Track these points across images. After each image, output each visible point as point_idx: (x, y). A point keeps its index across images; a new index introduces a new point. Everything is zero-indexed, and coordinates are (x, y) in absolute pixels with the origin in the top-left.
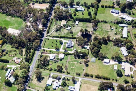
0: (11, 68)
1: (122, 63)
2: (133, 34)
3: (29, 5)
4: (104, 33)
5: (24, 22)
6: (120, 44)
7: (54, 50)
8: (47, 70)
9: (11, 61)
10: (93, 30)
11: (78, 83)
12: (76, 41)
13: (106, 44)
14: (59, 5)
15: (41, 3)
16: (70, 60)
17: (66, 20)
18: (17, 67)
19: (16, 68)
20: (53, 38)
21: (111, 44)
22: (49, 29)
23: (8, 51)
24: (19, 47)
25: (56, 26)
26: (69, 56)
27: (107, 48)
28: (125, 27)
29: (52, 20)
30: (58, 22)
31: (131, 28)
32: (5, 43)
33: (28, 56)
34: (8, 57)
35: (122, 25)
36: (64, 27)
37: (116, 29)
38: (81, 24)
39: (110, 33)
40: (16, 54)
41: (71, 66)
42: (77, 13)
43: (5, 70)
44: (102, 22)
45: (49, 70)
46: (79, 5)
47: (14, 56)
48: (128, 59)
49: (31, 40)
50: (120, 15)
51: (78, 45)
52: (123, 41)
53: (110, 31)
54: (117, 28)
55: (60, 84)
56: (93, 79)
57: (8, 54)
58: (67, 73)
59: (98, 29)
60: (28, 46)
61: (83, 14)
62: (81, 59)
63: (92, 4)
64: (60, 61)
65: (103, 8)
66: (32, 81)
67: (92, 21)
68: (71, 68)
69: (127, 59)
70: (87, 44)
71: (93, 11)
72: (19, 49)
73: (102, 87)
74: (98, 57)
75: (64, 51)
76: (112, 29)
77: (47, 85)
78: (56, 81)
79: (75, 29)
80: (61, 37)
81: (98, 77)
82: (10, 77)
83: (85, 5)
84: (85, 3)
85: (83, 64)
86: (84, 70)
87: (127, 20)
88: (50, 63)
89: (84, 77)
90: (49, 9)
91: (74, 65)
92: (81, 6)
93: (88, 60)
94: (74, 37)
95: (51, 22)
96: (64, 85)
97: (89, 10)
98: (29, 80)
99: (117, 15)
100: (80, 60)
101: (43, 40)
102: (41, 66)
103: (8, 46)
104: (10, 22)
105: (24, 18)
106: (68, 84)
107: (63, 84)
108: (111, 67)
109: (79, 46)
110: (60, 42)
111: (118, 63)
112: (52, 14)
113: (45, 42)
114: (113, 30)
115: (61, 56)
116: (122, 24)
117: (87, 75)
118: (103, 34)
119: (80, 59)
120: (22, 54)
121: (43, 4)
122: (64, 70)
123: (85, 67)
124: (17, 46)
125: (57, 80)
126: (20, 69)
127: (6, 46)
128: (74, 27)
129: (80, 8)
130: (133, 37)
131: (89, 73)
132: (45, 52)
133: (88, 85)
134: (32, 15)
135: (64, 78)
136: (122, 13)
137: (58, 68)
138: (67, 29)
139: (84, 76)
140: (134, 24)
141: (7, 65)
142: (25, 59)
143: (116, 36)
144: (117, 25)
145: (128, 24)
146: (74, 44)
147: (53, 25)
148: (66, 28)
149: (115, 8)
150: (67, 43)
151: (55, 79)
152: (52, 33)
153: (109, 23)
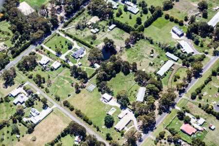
1: (125, 109)
4: (136, 57)
6: (144, 82)
7: (54, 53)
10: (125, 46)
11: (49, 110)
13: (127, 73)
16: (63, 76)
17: (99, 18)
20: (65, 36)
21: (132, 76)
24: (16, 30)
26: (66, 69)
27: (123, 80)
28: (172, 59)
29: (83, 11)
30: (89, 17)
31: (181, 65)
32: (6, 20)
35: (169, 55)
36: (90, 27)
37: (159, 57)
38: (117, 31)
39: (144, 60)
40: (7, 39)
41: (57, 84)
42: (123, 12)
44: (147, 39)
45: (27, 77)
46: (135, 3)
47: (2, 41)
50: (181, 40)
53: (146, 58)
54: (161, 57)
55: (25, 101)
56: (71, 114)
58: (46, 90)
59: (134, 47)
61: (131, 18)
63: (152, 7)
64: (50, 71)
65: (166, 20)
67: (132, 32)
68: (56, 86)
72: (15, 34)
75: (65, 59)
76: (152, 55)
77: (10, 95)
78: (25, 94)
79: (103, 35)
80: (75, 39)
81: (78, 114)
84: (144, 2)
86: (69, 96)
87: (184, 51)
88: (37, 68)
89: (63, 105)
91: (63, 83)
92: (137, 6)
93: (85, 85)
94: (93, 45)
95: (79, 14)
99: (178, 38)
100: (75, 81)
101: (52, 34)
102: (21, 67)
103: (6, 25)
106: (35, 105)
107: (28, 102)
108: (106, 108)
109: (89, 61)
111: (121, 107)
113: (53, 37)
114: (152, 57)
115: (56, 65)
117: (66, 104)
119: (77, 79)
123: (73, 93)
124: (13, 29)
127: (4, 23)
128: (103, 31)
129: (133, 7)
130: (171, 79)
131: (72, 103)
132: (43, 51)
133: (58, 119)
135: (37, 95)
136: (187, 38)
138: (92, 30)
140: (187, 60)
144: (164, 52)
145: (180, 58)
146: (85, 55)
147: (80, 18)
149: (184, 26)
150: (76, 51)
151: (25, 91)
152: (70, 29)
153: (156, 46)
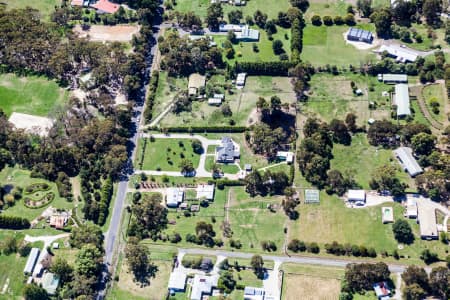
0: (39, 245)
1: (405, 199)
2: (428, 103)
3: (73, 30)
4: (334, 107)
5: (61, 89)
6: (391, 139)
7: (178, 174)
8: (165, 240)
9: (36, 221)
10: (295, 99)
11: (274, 277)
12: (248, 138)
13: (347, 141)
14: (174, 25)
15: (113, 24)
16: (237, 204)
17: (203, 74)
18: (58, 241)
19: (56, 245)
20: (167, 135)
21: (361, 141)
22: (151, 107)
23: (21, 190)
24: (56, 172)
25: (172, 95)
26: (231, 190)
27: (352, 156)
28: (398, 82)
29: (157, 76)
30: (179, 82)
31: (419, 84)
32: (7, 166)
33: (93, 199)
34: (24, 208)
35: (387, 77)
36: (200, 97)
37: (372, 90)
38: (255, 82)
39: (352, 105)
40: (50, 198)
41: (241, 223)
42: (235, 47)
43: (18, 255)
44: (321, 71)
45: (168, 242)
46: (238, 23)
47: (44, 206)
48: (425, 185)
49: (94, 146)
50: (378, 47)
51: (256, 152)
52: (401, 127)
53: (353, 100)
54: (375, 88)
55: (216, 285)
56: (319, 258)
57: (21, 201)
58: (233, 245)
59: (313, 94)
60: (87, 167)
61: (256, 50)
62: (271, 195)
63: (281, 15)
64: (202, 209)
65: (318, 28)
66: (119, 284)
67: (290, 70)
68: (244, 229)
69: (420, 183)
70: (283, 146)
71: (287, 38)
72: (58, 181)
73: (356, 282)
74: (328, 185)
75: (210, 175)
76: (358, 91)
77: (172, 292)
78: (199, 274)
79: (238, 99)
80: (196, 131)
81: (335, 250)
82: (39, 276)
83: (260, 21)
84: (259, 13)
85: (281, 211)
86: (285, 231)
87: (404, 61)
88: (170, 217)
89: (291, 253)
90: (144, 40)
91: (251, 216)
92: (247, 26)
93: (295, 197)
94: (237, 125)
95: (156, 84)
96: (228, 285)
97: (273, 36)
98: (106, 281)
99: (367, 46)
100: (269, 200)
101: (136, 143)
102: (141, 231)
103: (17, 174)
104: (13, 92)
105: (60, 77)
106: (239, 283)
107: (225, 283)
108: (372, 214)
109: (258, 156)
110: (194, 146)
111: (394, 199)
112: (153, 56)
113: (144, 148)
114: (360, 94)
115: (205, 192)
116: (386, 73)
117: (297, 247)
118: (330, 112)
119: (268, 196)
120: (71, 196)
121: (118, 27)
122: (219, 236)
123: (287, 222)
124: (50, 171)
125: (203, 273)
126: (73, 246)
127: (9, 172)
128: (231, 93)
129: (243, 31)
130: (429, 113)
131: (306, 239)
132: (149, 181)
133: (308, 280)
134: (85, 64)
135: (226, 262)
136: (383, 40)
137: (200, 233)
138: (211, 101)
139: (288, 251)
140: (426, 71)
141: (24, 236)
142: (83, 211)
143: (375, 112)
144: (372, 78)
145: (409, 74)
146: (241, 150)
147: (164, 92)
148: (207, 99)
149: (358, 23)
150: (219, 149)
151: (194, 268)
152: (162, 119)
153: (347, 75)
